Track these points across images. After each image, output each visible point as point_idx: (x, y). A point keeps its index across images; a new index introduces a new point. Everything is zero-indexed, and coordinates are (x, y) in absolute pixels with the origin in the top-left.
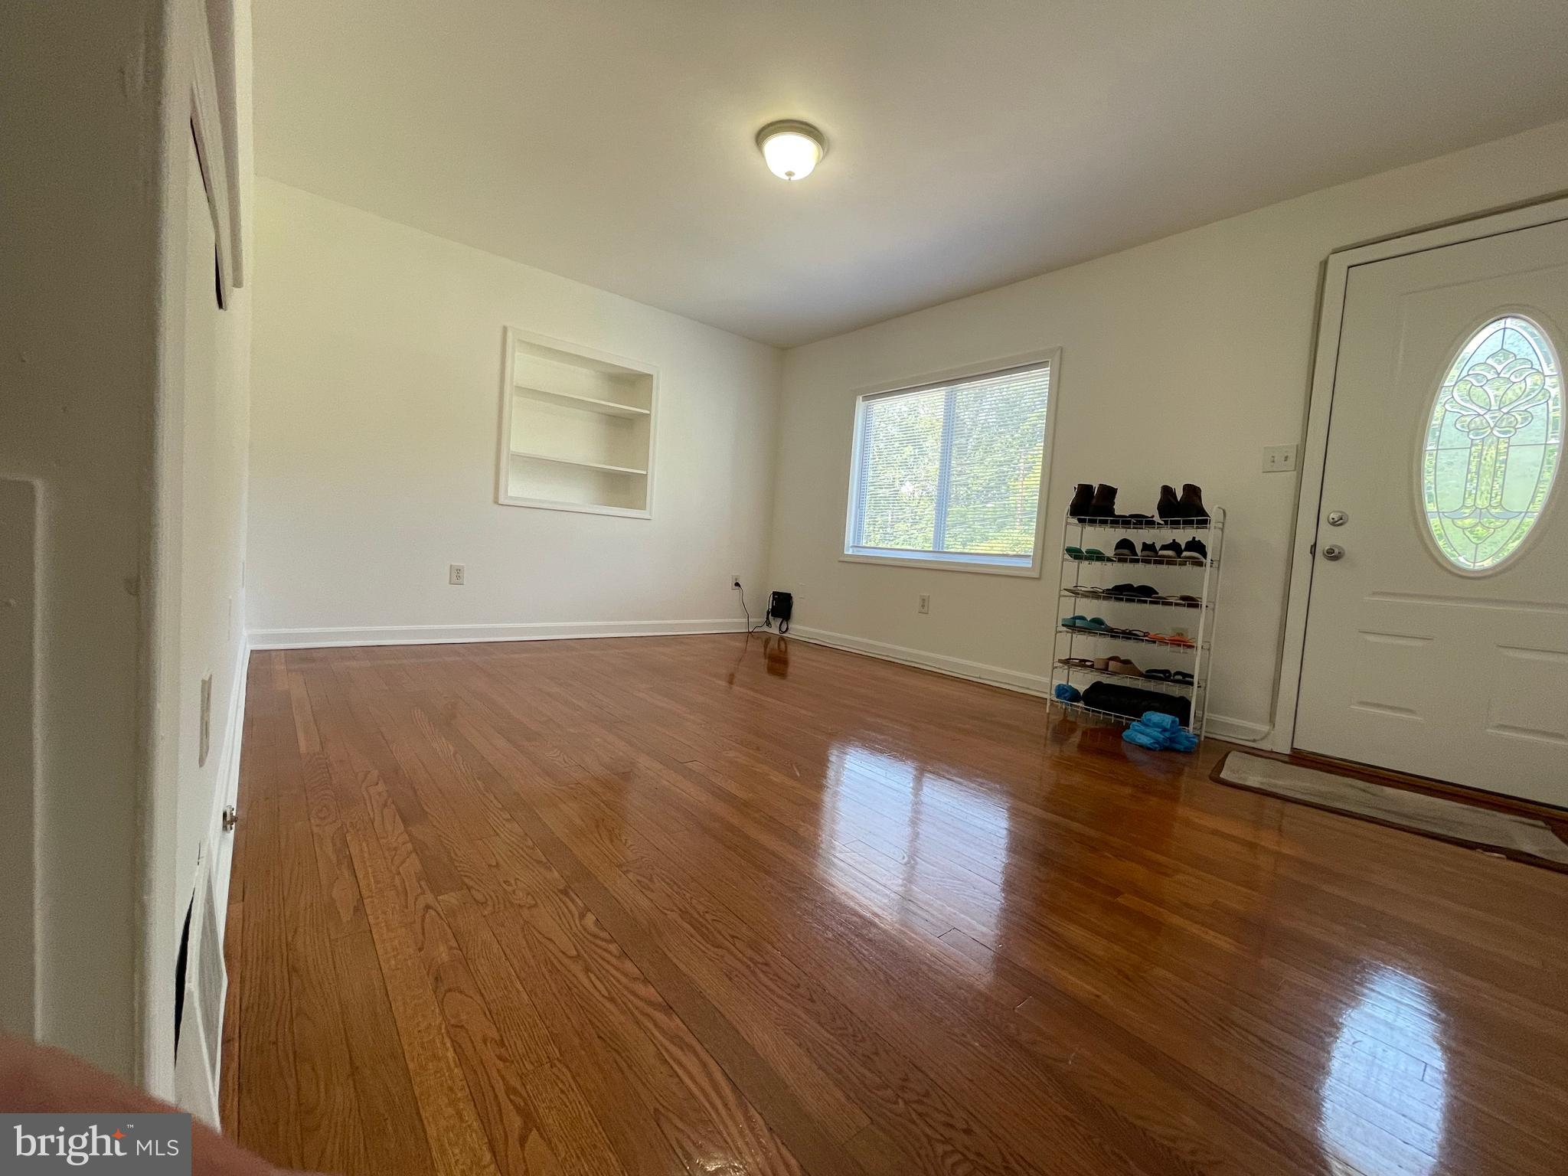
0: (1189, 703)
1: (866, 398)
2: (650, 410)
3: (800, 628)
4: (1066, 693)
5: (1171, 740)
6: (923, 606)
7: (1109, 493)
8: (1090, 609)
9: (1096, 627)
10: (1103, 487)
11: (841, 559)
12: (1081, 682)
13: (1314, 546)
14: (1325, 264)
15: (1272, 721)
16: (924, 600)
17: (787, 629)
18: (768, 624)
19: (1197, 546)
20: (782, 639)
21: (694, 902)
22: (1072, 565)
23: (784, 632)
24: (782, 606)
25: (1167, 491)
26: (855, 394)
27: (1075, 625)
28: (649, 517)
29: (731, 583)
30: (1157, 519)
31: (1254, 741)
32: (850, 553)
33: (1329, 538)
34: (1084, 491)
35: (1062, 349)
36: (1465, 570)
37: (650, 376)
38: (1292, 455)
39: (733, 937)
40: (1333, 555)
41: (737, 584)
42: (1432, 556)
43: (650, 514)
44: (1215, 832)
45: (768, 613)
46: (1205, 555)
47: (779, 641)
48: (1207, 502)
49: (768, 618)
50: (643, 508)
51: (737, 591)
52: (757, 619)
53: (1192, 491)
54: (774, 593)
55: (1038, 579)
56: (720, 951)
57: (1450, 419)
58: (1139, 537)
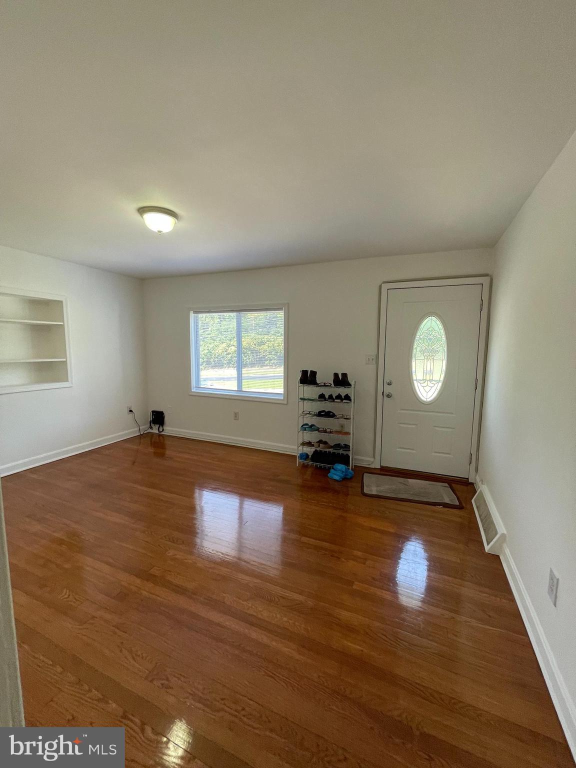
0: (349, 457)
1: (196, 312)
2: (63, 322)
3: (170, 429)
4: (305, 456)
5: (346, 475)
6: (236, 417)
7: (314, 374)
8: (310, 420)
9: (312, 428)
10: (311, 371)
11: (190, 394)
12: (309, 451)
13: (383, 393)
14: (380, 287)
15: (374, 457)
16: (236, 414)
17: (163, 430)
18: (151, 428)
19: (347, 398)
20: (160, 435)
21: (196, 684)
22: (301, 402)
23: (161, 432)
24: (158, 418)
25: (336, 375)
26: (189, 309)
27: (305, 427)
28: (71, 385)
29: (127, 411)
30: (333, 385)
31: (369, 465)
32: (194, 391)
33: (388, 390)
34: (304, 373)
35: (288, 304)
36: (424, 401)
37: (61, 302)
38: (374, 357)
39: (222, 699)
40: (388, 396)
41: (131, 411)
42: (416, 397)
43: (72, 384)
44: (372, 529)
45: (150, 423)
46: (350, 400)
47: (159, 437)
48: (350, 379)
49: (150, 425)
50: (67, 381)
51: (131, 415)
52: (145, 428)
53: (345, 375)
54: (153, 412)
55: (287, 404)
56: (221, 714)
57: (419, 349)
58: (327, 392)
